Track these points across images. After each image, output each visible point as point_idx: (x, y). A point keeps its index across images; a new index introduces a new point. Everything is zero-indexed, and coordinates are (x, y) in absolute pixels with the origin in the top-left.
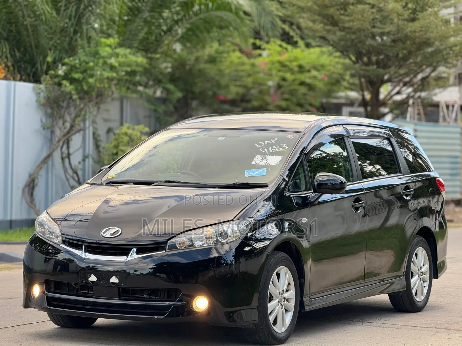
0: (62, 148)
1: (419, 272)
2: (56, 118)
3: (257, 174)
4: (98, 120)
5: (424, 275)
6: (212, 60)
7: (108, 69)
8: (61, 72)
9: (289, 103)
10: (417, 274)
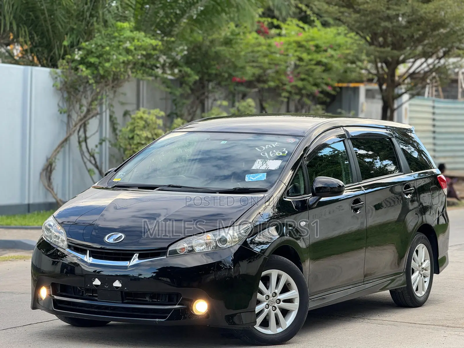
0: (79, 131)
1: (420, 268)
2: (73, 102)
3: (257, 179)
4: (115, 103)
5: (425, 270)
6: (228, 42)
7: (124, 53)
8: (77, 57)
9: (305, 83)
10: (418, 270)
